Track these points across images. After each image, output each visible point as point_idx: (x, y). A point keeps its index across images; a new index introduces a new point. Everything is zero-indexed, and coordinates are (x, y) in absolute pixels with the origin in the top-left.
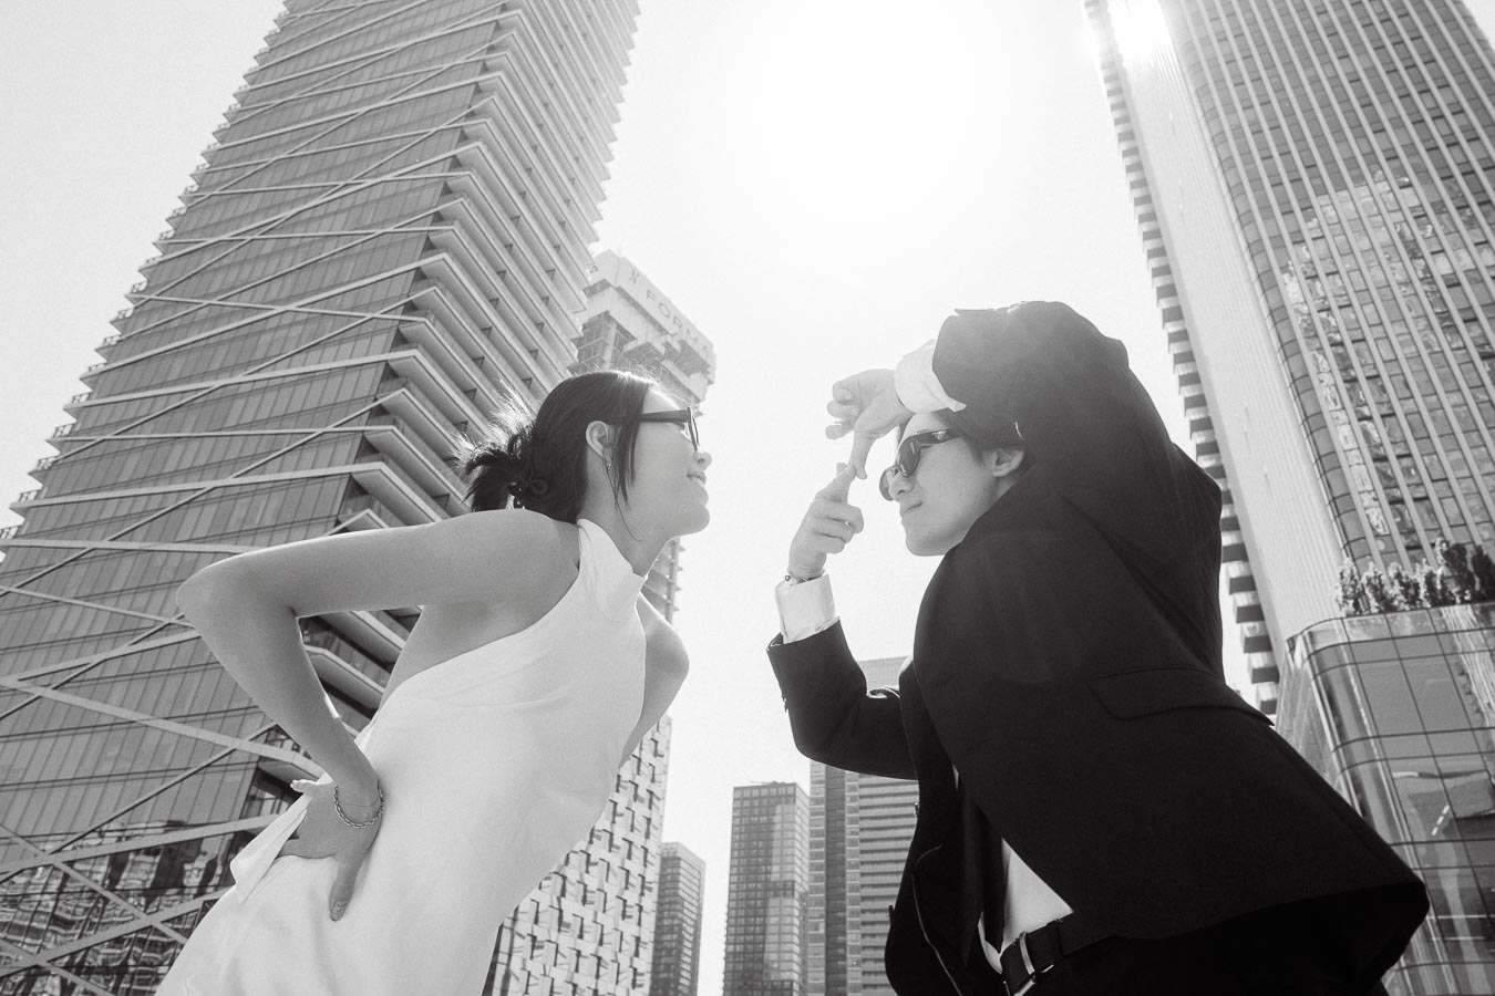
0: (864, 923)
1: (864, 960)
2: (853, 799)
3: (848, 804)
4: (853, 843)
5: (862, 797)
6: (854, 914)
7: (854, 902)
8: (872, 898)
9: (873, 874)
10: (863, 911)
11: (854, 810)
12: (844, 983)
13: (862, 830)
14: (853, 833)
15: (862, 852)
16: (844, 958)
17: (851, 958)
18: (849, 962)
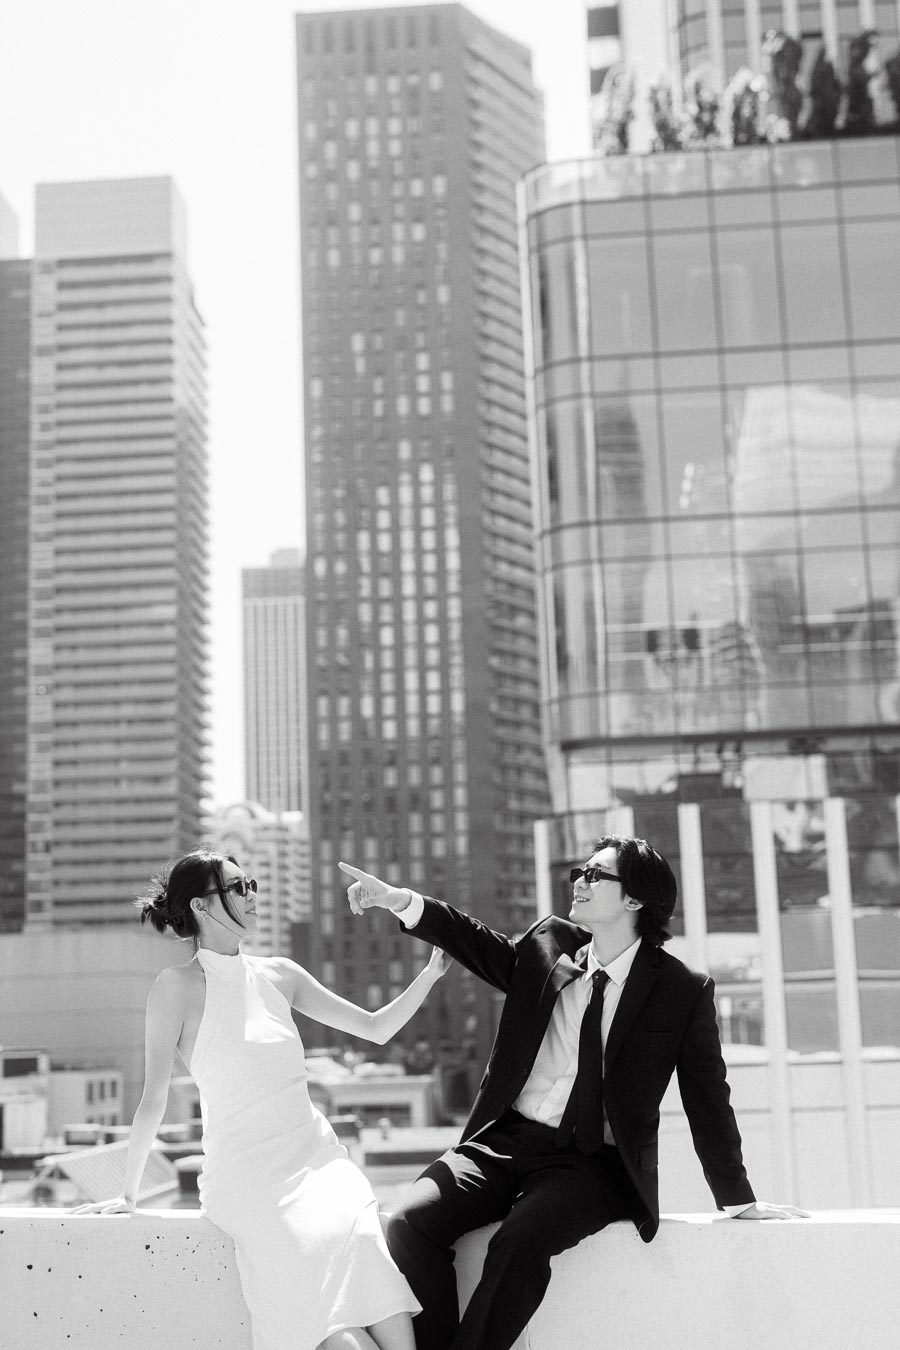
0: (59, 629)
1: (58, 686)
2: (45, 427)
3: (36, 435)
4: (43, 500)
5: (61, 424)
6: (42, 614)
7: (43, 595)
8: (75, 590)
9: (76, 551)
10: (59, 611)
11: (46, 446)
12: (22, 721)
13: (60, 478)
14: (44, 484)
15: (60, 515)
16: (24, 682)
17: (36, 684)
18: (32, 689)
